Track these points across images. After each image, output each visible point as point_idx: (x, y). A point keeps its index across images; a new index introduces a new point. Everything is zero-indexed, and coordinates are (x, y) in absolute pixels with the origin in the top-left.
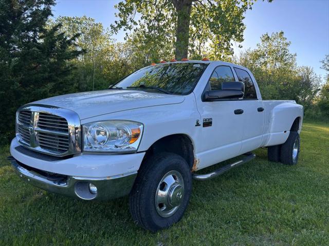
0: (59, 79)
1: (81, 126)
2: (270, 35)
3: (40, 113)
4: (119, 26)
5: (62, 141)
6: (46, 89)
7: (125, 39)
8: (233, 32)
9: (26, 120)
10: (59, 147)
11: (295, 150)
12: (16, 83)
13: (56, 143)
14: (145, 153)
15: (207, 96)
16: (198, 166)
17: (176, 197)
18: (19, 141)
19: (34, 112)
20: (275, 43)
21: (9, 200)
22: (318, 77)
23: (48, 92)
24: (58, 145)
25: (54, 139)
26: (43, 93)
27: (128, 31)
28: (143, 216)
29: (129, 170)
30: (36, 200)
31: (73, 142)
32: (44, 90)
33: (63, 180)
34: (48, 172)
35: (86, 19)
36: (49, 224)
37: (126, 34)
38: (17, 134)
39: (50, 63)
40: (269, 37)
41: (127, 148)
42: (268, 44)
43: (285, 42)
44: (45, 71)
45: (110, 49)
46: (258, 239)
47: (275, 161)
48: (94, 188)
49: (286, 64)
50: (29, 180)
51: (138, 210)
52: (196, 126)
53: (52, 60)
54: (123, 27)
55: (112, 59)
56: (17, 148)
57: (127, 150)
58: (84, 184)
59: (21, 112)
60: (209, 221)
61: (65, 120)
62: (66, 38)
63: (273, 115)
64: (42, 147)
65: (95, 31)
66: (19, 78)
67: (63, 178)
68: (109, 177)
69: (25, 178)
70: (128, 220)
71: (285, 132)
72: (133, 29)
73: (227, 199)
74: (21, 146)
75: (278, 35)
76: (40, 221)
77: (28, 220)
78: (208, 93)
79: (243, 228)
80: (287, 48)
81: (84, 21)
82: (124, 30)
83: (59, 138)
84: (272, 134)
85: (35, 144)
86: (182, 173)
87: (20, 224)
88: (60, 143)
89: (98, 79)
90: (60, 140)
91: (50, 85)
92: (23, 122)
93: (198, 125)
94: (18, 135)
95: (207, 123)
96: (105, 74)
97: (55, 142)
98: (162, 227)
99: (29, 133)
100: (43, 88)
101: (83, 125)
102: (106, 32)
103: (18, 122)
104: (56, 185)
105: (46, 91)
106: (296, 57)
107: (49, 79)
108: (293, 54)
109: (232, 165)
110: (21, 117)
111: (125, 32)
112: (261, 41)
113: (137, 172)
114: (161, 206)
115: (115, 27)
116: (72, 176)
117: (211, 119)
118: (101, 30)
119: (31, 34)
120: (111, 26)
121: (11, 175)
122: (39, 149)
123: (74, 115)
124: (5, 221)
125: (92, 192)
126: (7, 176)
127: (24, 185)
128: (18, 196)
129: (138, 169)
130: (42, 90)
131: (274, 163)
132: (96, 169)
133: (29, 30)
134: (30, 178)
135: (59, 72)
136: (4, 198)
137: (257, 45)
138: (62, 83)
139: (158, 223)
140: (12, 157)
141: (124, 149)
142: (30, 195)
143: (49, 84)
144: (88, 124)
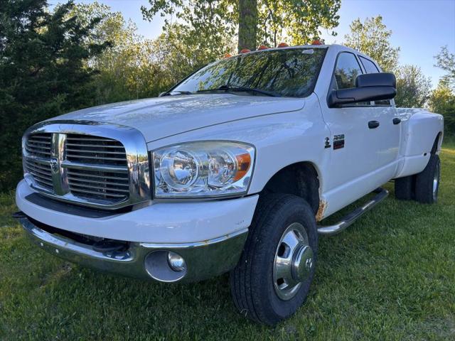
0: (73, 88)
1: (149, 153)
2: (362, 22)
3: (69, 135)
4: (155, 10)
5: (112, 181)
6: (55, 103)
7: (164, 29)
8: (325, 13)
9: (40, 149)
10: (108, 191)
11: (435, 181)
12: (7, 95)
13: (102, 185)
14: (258, 196)
15: (335, 99)
16: (325, 213)
17: (304, 266)
18: (31, 186)
19: (57, 134)
20: (369, 34)
21: (18, 281)
22: (427, 80)
23: (59, 108)
24: (104, 189)
25: (98, 179)
26: (51, 110)
27: (168, 16)
28: (258, 301)
29: (238, 227)
30: (62, 280)
31: (134, 182)
32: (52, 104)
33: (121, 250)
34: (89, 236)
35: (98, 6)
36: (94, 320)
37: (165, 21)
38: (25, 175)
39: (57, 65)
40: (361, 25)
41: (229, 189)
42: (360, 35)
43: (384, 32)
44: (52, 77)
45: (136, 50)
46: (439, 326)
47: (406, 199)
48: (178, 261)
49: (385, 63)
50: (57, 251)
51: (248, 292)
52: (326, 147)
53: (60, 61)
54: (161, 11)
55: (139, 64)
56: (29, 198)
57: (229, 192)
58: (159, 255)
59: (30, 137)
60: (352, 301)
61: (119, 143)
62: (79, 26)
63: (410, 130)
64: (75, 193)
65: (112, 24)
66: (12, 88)
67: (121, 247)
68: (205, 241)
69: (49, 248)
70: (222, 307)
71: (425, 154)
72: (175, 13)
73: (362, 262)
74: (35, 193)
75: (375, 21)
76: (78, 317)
77: (59, 317)
78: (336, 93)
79: (411, 310)
80: (387, 40)
81: (94, 10)
82: (162, 15)
83: (106, 177)
84: (407, 158)
85: (63, 190)
86: (305, 227)
87: (45, 325)
88: (108, 186)
89: (121, 94)
90: (108, 180)
91: (60, 98)
92: (35, 154)
93: (327, 146)
94: (28, 176)
95: (339, 144)
96: (130, 86)
97: (99, 184)
98: (284, 316)
99: (50, 172)
100: (50, 103)
101: (153, 151)
102: (128, 24)
103: (25, 152)
104: (108, 258)
105: (54, 107)
106: (399, 53)
107: (60, 89)
108: (394, 49)
109: (364, 208)
110: (31, 145)
111: (164, 18)
112: (351, 30)
113: (247, 230)
114: (280, 282)
115: (148, 10)
116: (139, 243)
117: (343, 136)
118: (121, 23)
119: (25, 21)
120: (142, 9)
121: (14, 239)
122: (69, 197)
123: (135, 135)
124: (19, 321)
125: (174, 269)
126: (9, 242)
127: (39, 255)
128: (32, 274)
129: (249, 224)
130: (49, 105)
131: (406, 202)
132: (175, 227)
133: (20, 15)
134: (60, 249)
135: (74, 79)
136: (10, 280)
137: (346, 37)
138: (77, 95)
139: (279, 310)
140: (22, 214)
141: (224, 190)
142: (51, 271)
143: (58, 96)
144: (162, 150)
